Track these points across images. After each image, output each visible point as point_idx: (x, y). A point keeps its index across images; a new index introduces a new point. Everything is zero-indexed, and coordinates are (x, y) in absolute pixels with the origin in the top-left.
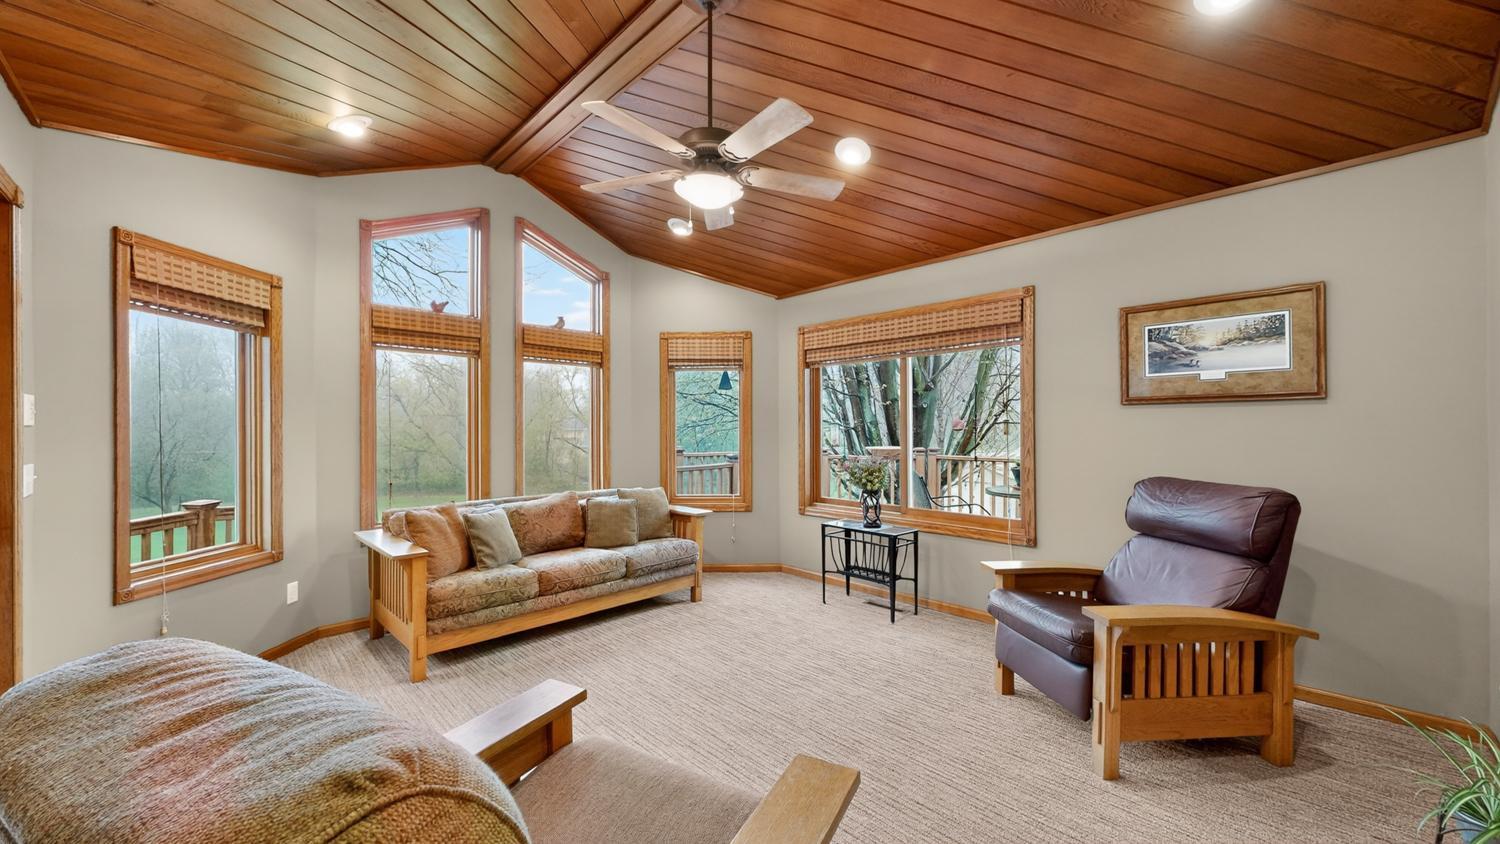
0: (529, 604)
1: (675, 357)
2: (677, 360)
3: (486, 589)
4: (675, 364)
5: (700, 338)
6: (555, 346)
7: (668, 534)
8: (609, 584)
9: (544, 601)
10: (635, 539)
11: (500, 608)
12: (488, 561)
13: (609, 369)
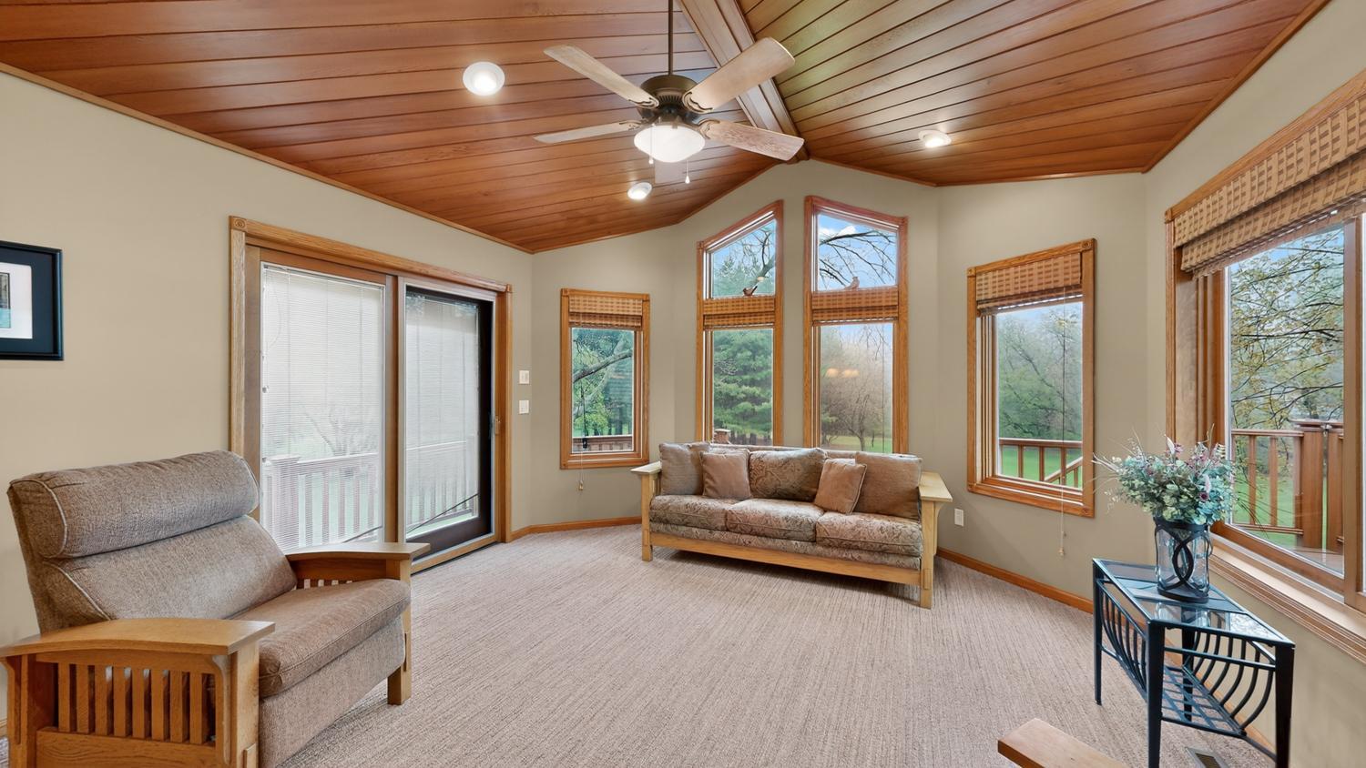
0: (717, 534)
1: (983, 297)
2: (988, 301)
3: (682, 511)
4: (984, 306)
5: (1016, 266)
6: (858, 307)
7: (909, 514)
8: (794, 542)
9: (728, 536)
10: (849, 507)
11: (695, 530)
12: (710, 492)
13: (906, 322)
